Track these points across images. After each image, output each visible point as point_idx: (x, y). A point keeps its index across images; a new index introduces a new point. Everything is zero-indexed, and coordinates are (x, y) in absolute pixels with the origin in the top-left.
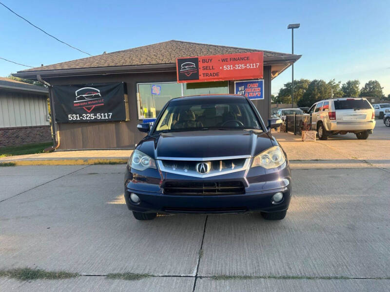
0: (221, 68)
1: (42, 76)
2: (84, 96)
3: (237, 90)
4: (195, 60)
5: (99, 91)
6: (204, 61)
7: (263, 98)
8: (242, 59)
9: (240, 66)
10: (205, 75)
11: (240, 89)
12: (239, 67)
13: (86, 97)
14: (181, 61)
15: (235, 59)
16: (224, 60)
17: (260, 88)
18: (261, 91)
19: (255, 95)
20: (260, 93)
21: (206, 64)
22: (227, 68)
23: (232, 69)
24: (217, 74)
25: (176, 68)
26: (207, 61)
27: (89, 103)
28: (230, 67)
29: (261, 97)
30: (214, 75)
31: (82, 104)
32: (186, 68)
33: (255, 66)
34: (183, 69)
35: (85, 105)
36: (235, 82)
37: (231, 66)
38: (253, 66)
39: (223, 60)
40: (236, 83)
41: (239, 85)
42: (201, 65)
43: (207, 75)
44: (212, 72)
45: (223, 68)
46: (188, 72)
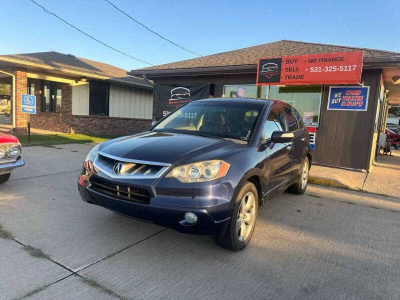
0: (307, 70)
1: (147, 75)
2: (177, 95)
3: (332, 97)
4: (279, 61)
5: (189, 91)
6: (288, 61)
7: (366, 110)
8: (335, 60)
9: (331, 69)
10: (287, 77)
11: (336, 96)
12: (329, 69)
13: (179, 96)
14: (263, 62)
15: (325, 60)
16: (312, 61)
17: (363, 97)
18: (364, 100)
19: (354, 104)
20: (362, 103)
21: (289, 66)
22: (315, 70)
23: (320, 71)
24: (301, 77)
25: (257, 69)
26: (292, 62)
27: (181, 102)
28: (318, 70)
29: (363, 107)
30: (298, 77)
31: (175, 103)
32: (267, 70)
33: (351, 69)
34: (264, 70)
35: (177, 104)
36: (330, 88)
37: (320, 68)
38: (348, 68)
39: (310, 61)
40: (332, 89)
41: (335, 91)
42: (284, 66)
43: (290, 77)
44: (296, 74)
45: (309, 70)
46: (269, 74)
